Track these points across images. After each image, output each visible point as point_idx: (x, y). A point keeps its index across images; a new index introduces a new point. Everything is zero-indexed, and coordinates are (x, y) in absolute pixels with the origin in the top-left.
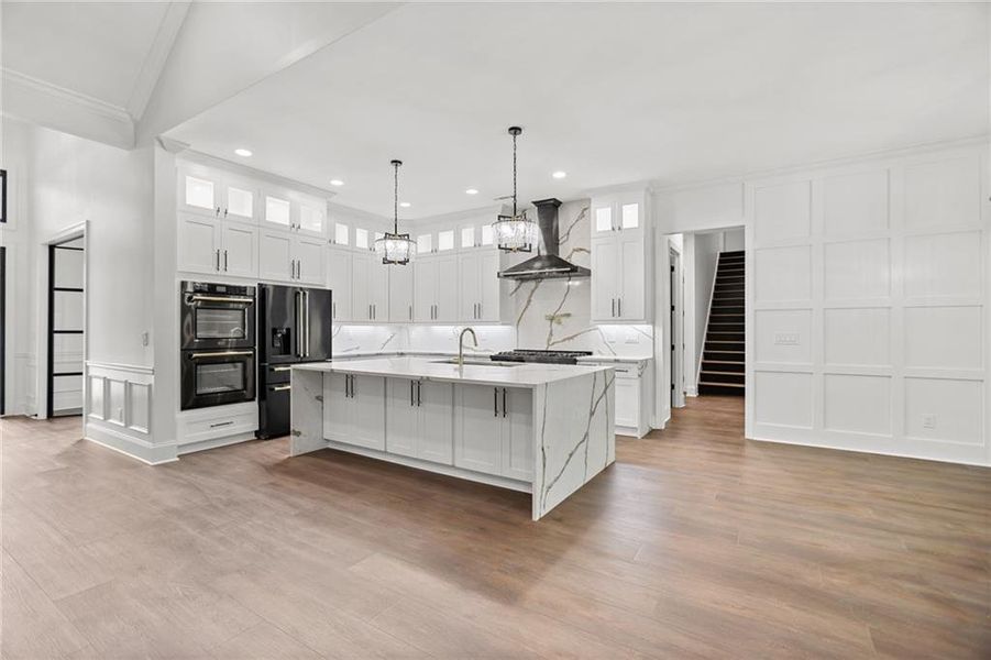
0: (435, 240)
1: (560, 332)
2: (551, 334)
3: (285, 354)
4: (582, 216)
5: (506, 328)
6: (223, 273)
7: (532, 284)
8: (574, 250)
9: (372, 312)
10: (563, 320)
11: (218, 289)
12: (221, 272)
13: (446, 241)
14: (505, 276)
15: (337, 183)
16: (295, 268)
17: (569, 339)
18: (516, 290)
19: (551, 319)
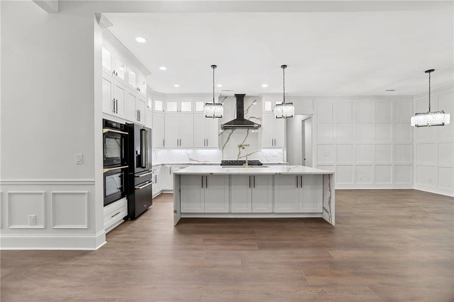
1: (244, 153)
7: (230, 131)
8: (251, 117)
10: (246, 147)
11: (114, 125)
12: (115, 114)
14: (224, 127)
17: (248, 155)
18: (222, 133)
19: (240, 146)
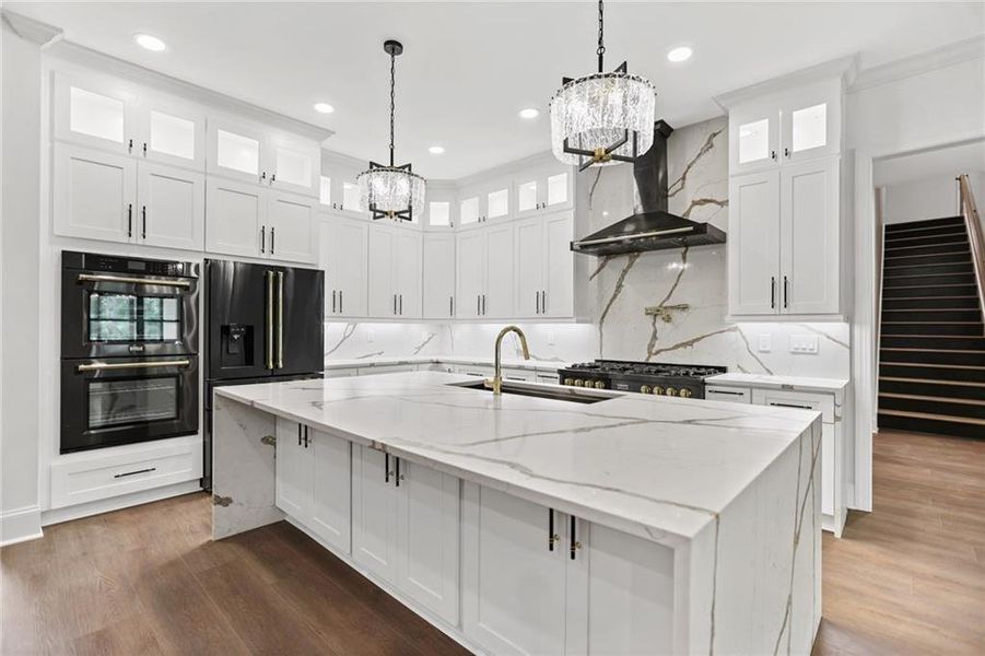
0: (484, 206)
1: (668, 334)
2: (655, 337)
3: (247, 365)
4: (710, 145)
5: (582, 326)
6: (141, 241)
7: (623, 261)
8: (695, 203)
9: (398, 304)
10: (675, 314)
11: (131, 266)
12: (137, 238)
13: (498, 205)
14: (582, 247)
15: (324, 108)
16: (267, 237)
17: (684, 345)
18: (599, 271)
19: (654, 313)
